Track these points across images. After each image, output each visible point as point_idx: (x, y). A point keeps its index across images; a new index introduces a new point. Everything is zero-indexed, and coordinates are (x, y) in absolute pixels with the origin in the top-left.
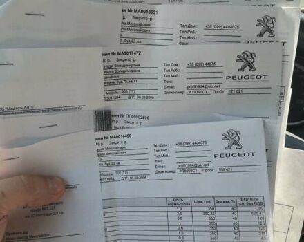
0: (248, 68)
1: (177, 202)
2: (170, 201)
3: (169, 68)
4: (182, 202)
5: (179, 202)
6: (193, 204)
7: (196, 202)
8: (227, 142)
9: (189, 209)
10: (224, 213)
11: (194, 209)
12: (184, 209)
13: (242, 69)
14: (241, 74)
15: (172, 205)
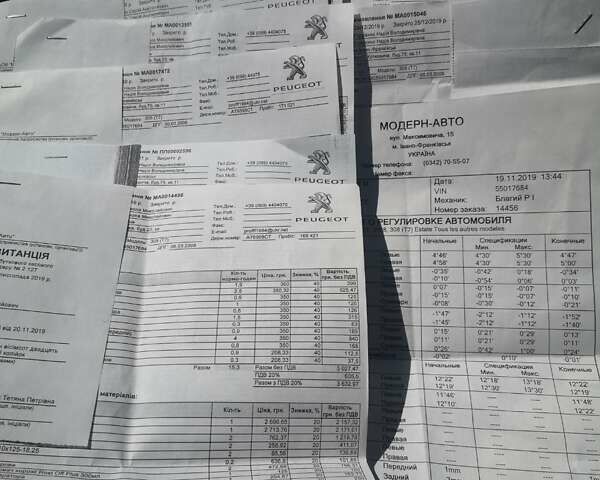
0: (298, 75)
1: (237, 277)
2: (228, 275)
3: (206, 85)
4: (243, 276)
5: (240, 276)
6: (260, 278)
7: (264, 276)
8: (313, 205)
9: (254, 284)
10: (303, 288)
11: (260, 284)
12: (245, 285)
13: (292, 78)
14: (291, 83)
15: (229, 280)
